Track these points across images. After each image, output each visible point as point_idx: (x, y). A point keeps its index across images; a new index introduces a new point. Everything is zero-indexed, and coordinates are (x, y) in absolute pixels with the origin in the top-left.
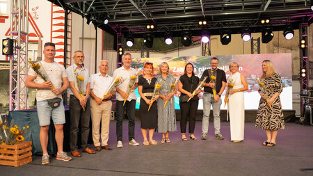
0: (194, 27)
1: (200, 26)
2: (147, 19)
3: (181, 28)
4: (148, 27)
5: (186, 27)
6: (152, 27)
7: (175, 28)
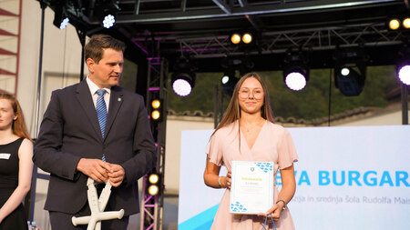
0: (377, 37)
1: (393, 33)
2: (228, 14)
3: (336, 40)
4: (236, 39)
5: (351, 39)
6: (248, 38)
7: (315, 42)
